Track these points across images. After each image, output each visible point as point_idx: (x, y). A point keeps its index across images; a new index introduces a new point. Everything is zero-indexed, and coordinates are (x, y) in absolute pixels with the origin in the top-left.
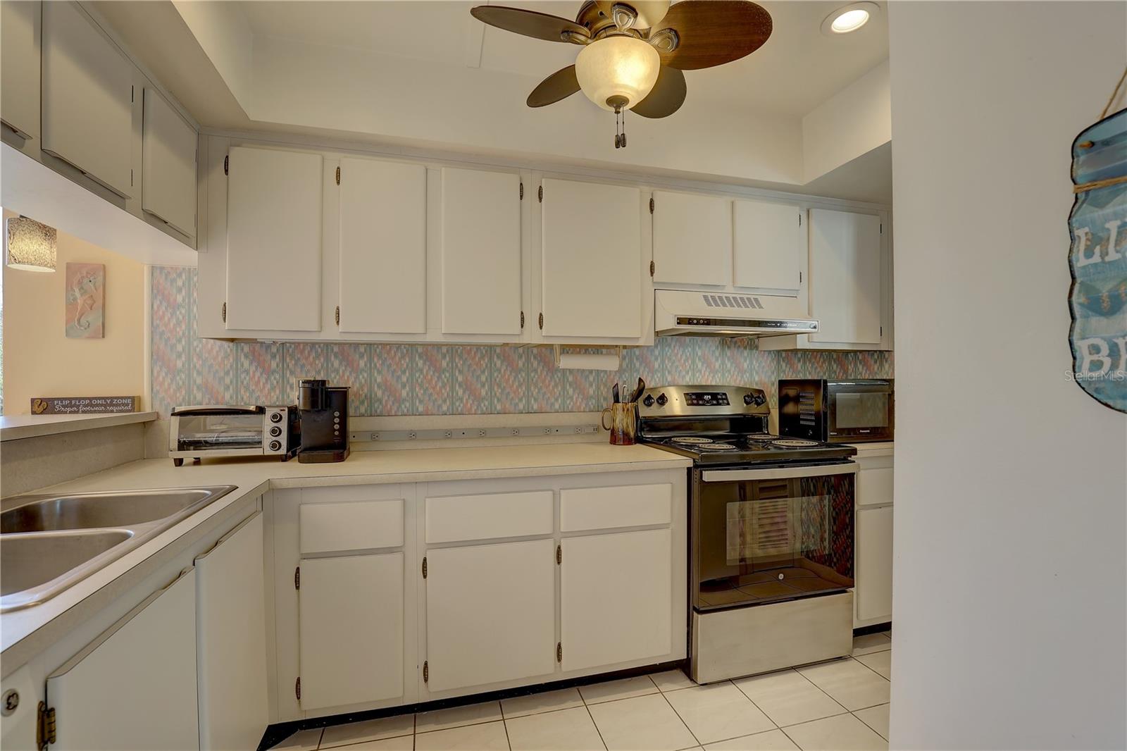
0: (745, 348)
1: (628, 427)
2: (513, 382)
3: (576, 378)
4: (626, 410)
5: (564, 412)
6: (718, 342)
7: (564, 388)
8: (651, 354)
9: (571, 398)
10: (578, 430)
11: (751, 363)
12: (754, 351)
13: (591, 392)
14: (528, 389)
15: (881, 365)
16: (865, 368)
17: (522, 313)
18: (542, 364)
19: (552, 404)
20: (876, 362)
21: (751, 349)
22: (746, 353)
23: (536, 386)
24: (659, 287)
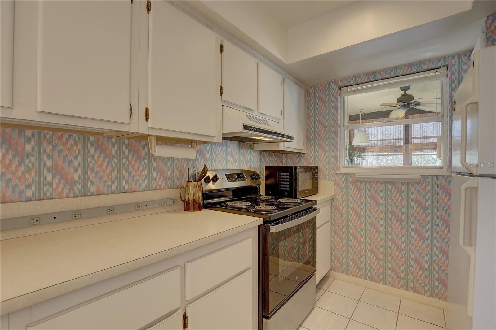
0: (248, 149)
1: (199, 198)
2: (106, 167)
3: (159, 164)
4: (198, 187)
5: (150, 190)
6: (237, 145)
7: (149, 172)
8: (205, 149)
9: (155, 179)
10: (162, 204)
11: (251, 157)
12: (252, 151)
13: (169, 174)
14: (120, 172)
15: (300, 159)
16: (292, 161)
17: (130, 105)
18: (132, 153)
19: (140, 185)
20: (297, 158)
21: (251, 150)
22: (249, 151)
23: (127, 170)
24: (225, 104)
